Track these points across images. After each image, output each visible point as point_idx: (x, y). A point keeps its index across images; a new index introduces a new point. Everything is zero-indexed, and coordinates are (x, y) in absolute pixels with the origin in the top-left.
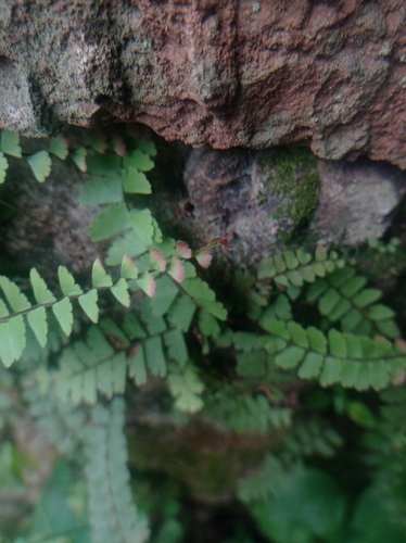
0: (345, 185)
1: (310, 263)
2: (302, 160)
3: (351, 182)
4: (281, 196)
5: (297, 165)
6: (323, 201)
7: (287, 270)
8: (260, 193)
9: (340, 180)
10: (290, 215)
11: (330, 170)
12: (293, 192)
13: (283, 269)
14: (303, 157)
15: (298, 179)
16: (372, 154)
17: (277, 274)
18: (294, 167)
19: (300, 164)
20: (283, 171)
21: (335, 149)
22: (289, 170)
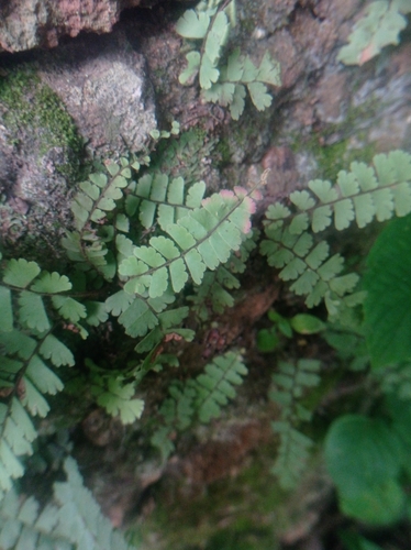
0: (81, 84)
1: (109, 182)
2: (20, 79)
3: (85, 79)
4: (30, 129)
5: (19, 85)
6: (77, 115)
7: (95, 202)
8: (8, 136)
9: (72, 81)
10: (53, 144)
11: (56, 78)
12: (38, 117)
13: (91, 203)
14: (19, 75)
15: (31, 100)
16: (70, 29)
17: (90, 214)
18: (18, 90)
19: (22, 83)
20: (10, 101)
21: (23, 34)
22: (15, 97)
